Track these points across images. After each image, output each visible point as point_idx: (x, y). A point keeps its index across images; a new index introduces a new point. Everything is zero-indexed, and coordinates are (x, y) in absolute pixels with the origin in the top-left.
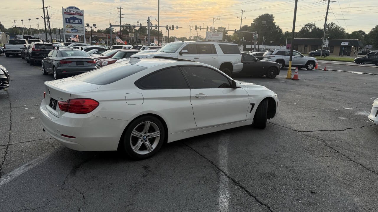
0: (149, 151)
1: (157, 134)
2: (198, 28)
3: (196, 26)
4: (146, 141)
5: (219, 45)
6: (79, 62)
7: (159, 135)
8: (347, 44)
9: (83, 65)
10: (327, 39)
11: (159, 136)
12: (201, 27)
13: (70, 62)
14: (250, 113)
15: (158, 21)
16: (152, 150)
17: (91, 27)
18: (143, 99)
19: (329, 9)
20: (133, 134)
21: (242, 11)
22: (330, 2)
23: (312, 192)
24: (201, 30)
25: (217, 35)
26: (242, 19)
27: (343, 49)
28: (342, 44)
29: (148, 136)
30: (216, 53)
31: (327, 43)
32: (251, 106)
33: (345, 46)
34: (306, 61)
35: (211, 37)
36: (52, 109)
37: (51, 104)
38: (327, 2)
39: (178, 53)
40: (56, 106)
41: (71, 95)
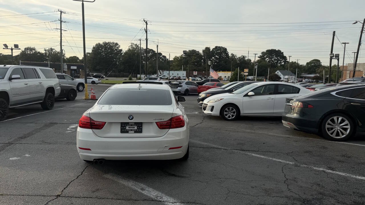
5: (40, 69)
8: (75, 68)
10: (65, 63)
19: (62, 37)
22: (62, 31)
27: (73, 72)
28: (71, 68)
30: (40, 78)
31: (66, 67)
33: (74, 70)
34: (77, 84)
36: (132, 134)
37: (123, 130)
38: (60, 30)
39: (8, 78)
40: (141, 129)
41: (172, 114)
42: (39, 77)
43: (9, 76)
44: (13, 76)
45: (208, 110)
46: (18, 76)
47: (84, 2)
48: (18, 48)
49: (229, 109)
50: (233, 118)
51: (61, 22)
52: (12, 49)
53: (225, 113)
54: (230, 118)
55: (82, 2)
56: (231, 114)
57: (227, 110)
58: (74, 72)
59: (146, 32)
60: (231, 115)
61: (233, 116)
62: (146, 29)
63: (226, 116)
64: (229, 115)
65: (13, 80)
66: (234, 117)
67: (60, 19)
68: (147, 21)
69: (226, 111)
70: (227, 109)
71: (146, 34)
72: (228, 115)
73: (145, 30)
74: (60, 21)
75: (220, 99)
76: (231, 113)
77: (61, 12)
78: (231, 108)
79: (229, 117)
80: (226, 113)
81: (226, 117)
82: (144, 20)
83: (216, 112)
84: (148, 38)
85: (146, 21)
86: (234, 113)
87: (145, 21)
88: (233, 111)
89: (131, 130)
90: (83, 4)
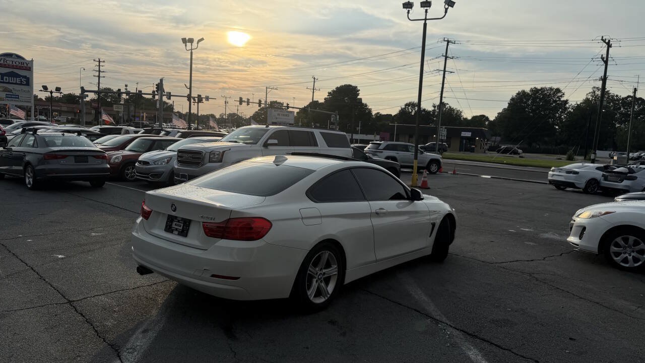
0: (325, 298)
1: (333, 270)
2: (244, 102)
3: (241, 99)
4: (321, 282)
5: (321, 133)
6: (78, 156)
7: (336, 271)
8: (469, 134)
9: (88, 162)
10: (444, 127)
11: (336, 273)
12: (248, 100)
13: (64, 157)
14: (430, 237)
15: (190, 89)
16: (329, 296)
17: (51, 92)
18: (321, 217)
19: (445, 82)
20: (310, 271)
21: (314, 79)
22: (446, 73)
23: (571, 339)
24: (249, 104)
25: (286, 115)
26: (315, 91)
27: (464, 142)
28: (462, 135)
29: (324, 274)
30: (317, 146)
31: (445, 133)
32: (431, 226)
33: (467, 138)
34: (428, 160)
35: (277, 118)
36: (175, 237)
38: (442, 72)
39: (262, 144)
41: (231, 211)
42: (315, 145)
43: (265, 140)
44: (270, 142)
45: (575, 235)
49: (626, 240)
50: (636, 265)
51: (446, 57)
53: (613, 249)
54: (627, 265)
56: (633, 254)
57: (622, 243)
58: (466, 142)
59: (606, 62)
60: (630, 258)
61: (636, 260)
62: (605, 56)
63: (617, 257)
64: (627, 255)
66: (640, 263)
67: (444, 55)
68: (609, 41)
69: (617, 245)
70: (619, 240)
71: (604, 67)
72: (623, 256)
73: (602, 58)
74: (444, 57)
75: (603, 212)
76: (633, 252)
77: (448, 42)
78: (632, 239)
79: (625, 260)
80: (615, 248)
81: (615, 259)
82: (602, 40)
84: (607, 74)
85: (607, 41)
86: (640, 252)
87: (604, 41)
88: (638, 247)
89: (177, 229)
90: (425, 25)
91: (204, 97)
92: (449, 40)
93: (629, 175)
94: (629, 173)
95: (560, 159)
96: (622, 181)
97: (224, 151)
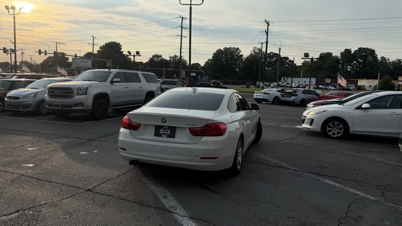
0: (240, 166)
2: (43, 53)
3: (40, 51)
5: (142, 73)
8: (194, 74)
10: (183, 70)
11: (241, 152)
12: (46, 51)
15: (15, 43)
16: (240, 164)
18: (238, 121)
20: (238, 150)
21: (93, 37)
22: (182, 37)
24: (46, 55)
25: (86, 62)
27: (192, 79)
31: (184, 73)
32: (257, 124)
33: (193, 77)
35: (79, 64)
36: (164, 138)
37: (157, 134)
38: (180, 37)
39: (110, 82)
40: (175, 134)
41: (208, 120)
42: (140, 81)
43: (111, 79)
44: (115, 80)
45: (307, 124)
46: (119, 80)
47: (192, 6)
48: (139, 54)
49: (333, 124)
50: (339, 135)
51: (182, 28)
52: (134, 56)
53: (328, 129)
54: (335, 136)
55: (190, 6)
56: (337, 130)
57: (332, 125)
58: (193, 79)
59: (267, 34)
60: (336, 132)
61: (338, 133)
62: (267, 30)
63: (330, 132)
64: (334, 131)
65: (115, 84)
66: (340, 134)
67: (181, 26)
68: (268, 22)
69: (330, 127)
70: (330, 124)
71: (266, 36)
72: (332, 132)
73: (266, 31)
74: (181, 28)
76: (337, 129)
77: (183, 18)
78: (336, 123)
79: (334, 134)
80: (329, 128)
81: (329, 133)
82: (265, 21)
83: (317, 127)
84: (268, 40)
85: (267, 22)
86: (341, 129)
87: (266, 22)
88: (339, 127)
89: (165, 134)
90: (191, 8)
91: (9, 49)
92: (183, 17)
93: (294, 93)
94: (294, 92)
95: (243, 87)
96: (291, 97)
97: (88, 87)
